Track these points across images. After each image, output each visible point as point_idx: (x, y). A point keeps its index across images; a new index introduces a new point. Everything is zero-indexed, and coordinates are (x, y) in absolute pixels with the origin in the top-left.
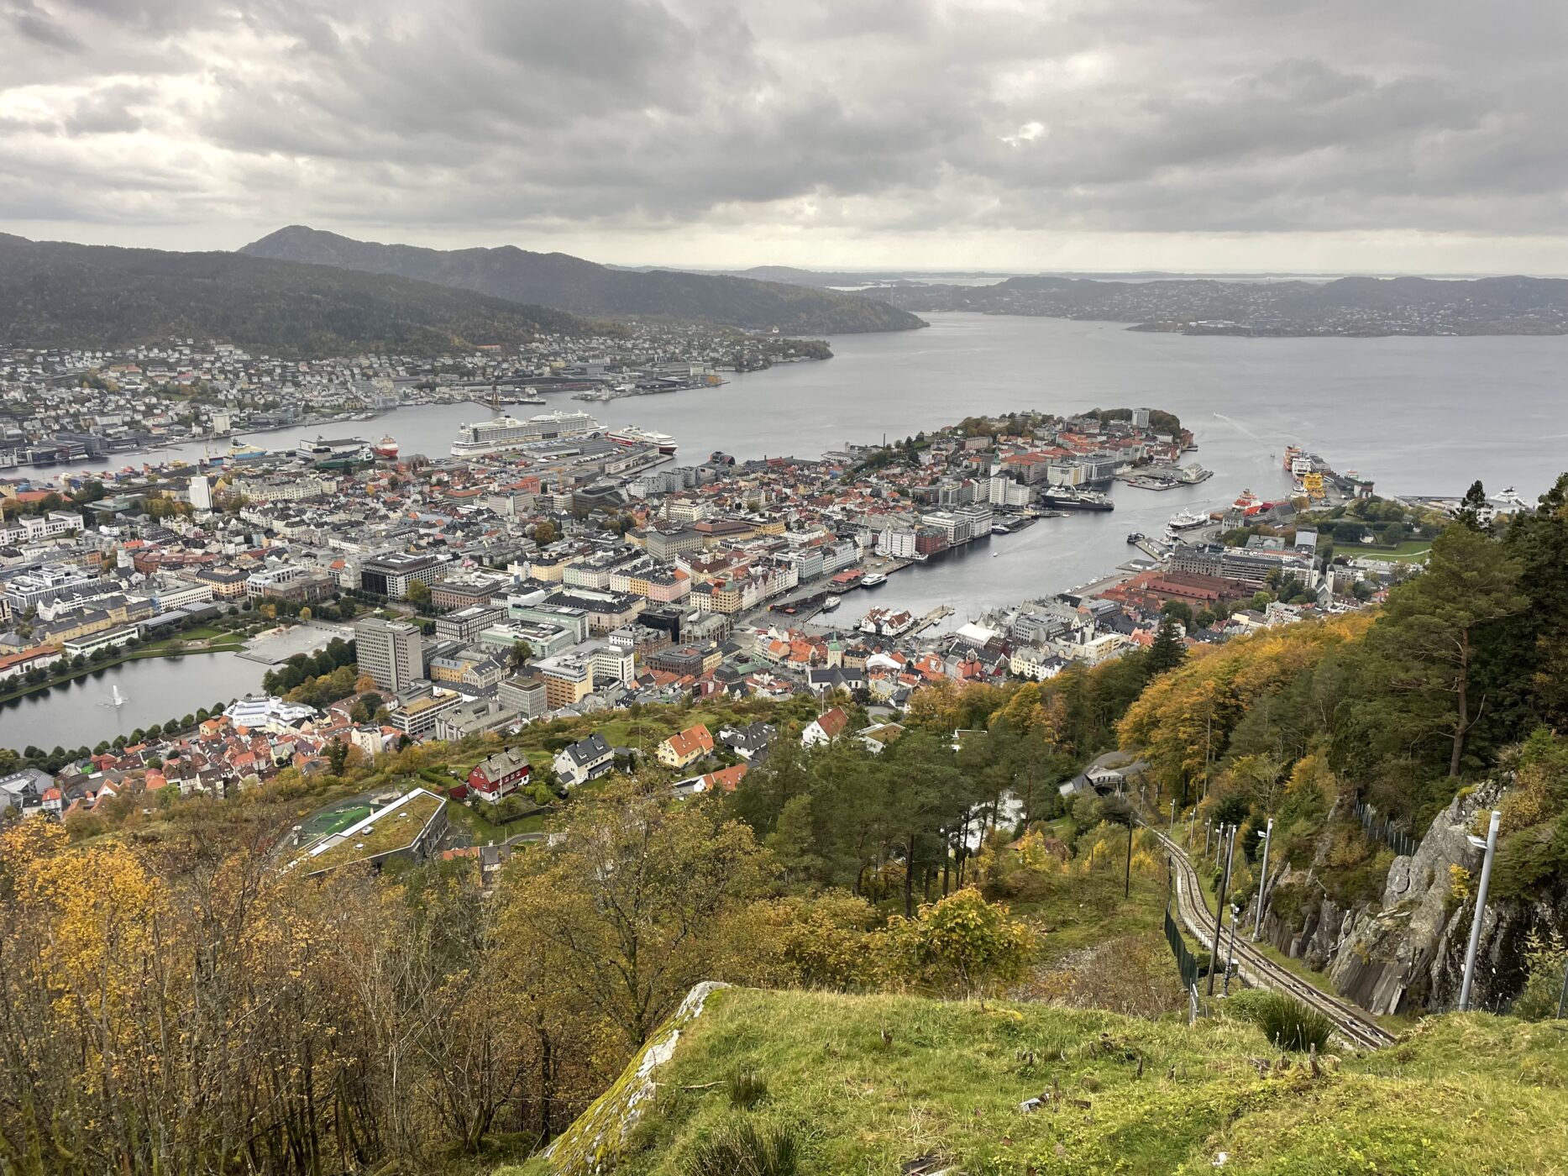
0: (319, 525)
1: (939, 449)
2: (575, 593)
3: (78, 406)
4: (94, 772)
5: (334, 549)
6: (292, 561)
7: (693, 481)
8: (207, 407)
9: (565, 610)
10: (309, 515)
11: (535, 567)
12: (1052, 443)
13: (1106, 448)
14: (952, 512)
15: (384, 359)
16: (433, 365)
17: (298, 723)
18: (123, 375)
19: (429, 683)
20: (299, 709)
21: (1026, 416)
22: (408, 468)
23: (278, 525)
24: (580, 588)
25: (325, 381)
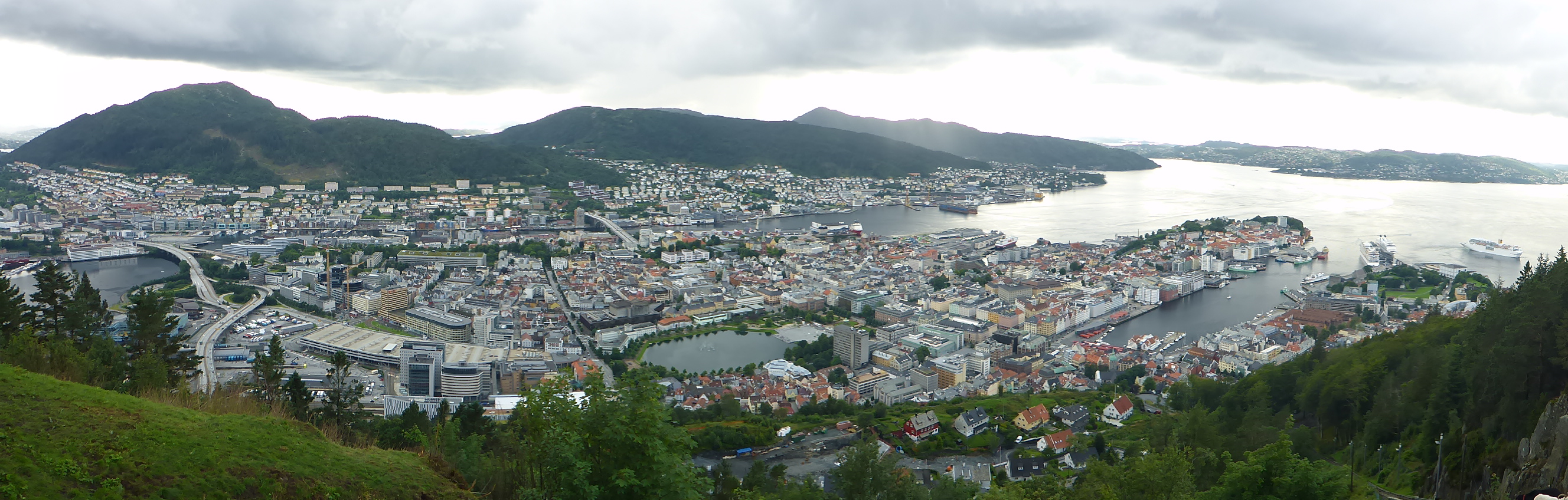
0: (819, 269)
1: (1171, 239)
2: (955, 319)
5: (826, 283)
6: (804, 288)
7: (1026, 256)
10: (814, 263)
11: (932, 302)
12: (1236, 236)
13: (1265, 239)
14: (1179, 276)
17: (801, 378)
21: (1222, 220)
22: (867, 241)
23: (799, 267)
24: (959, 316)
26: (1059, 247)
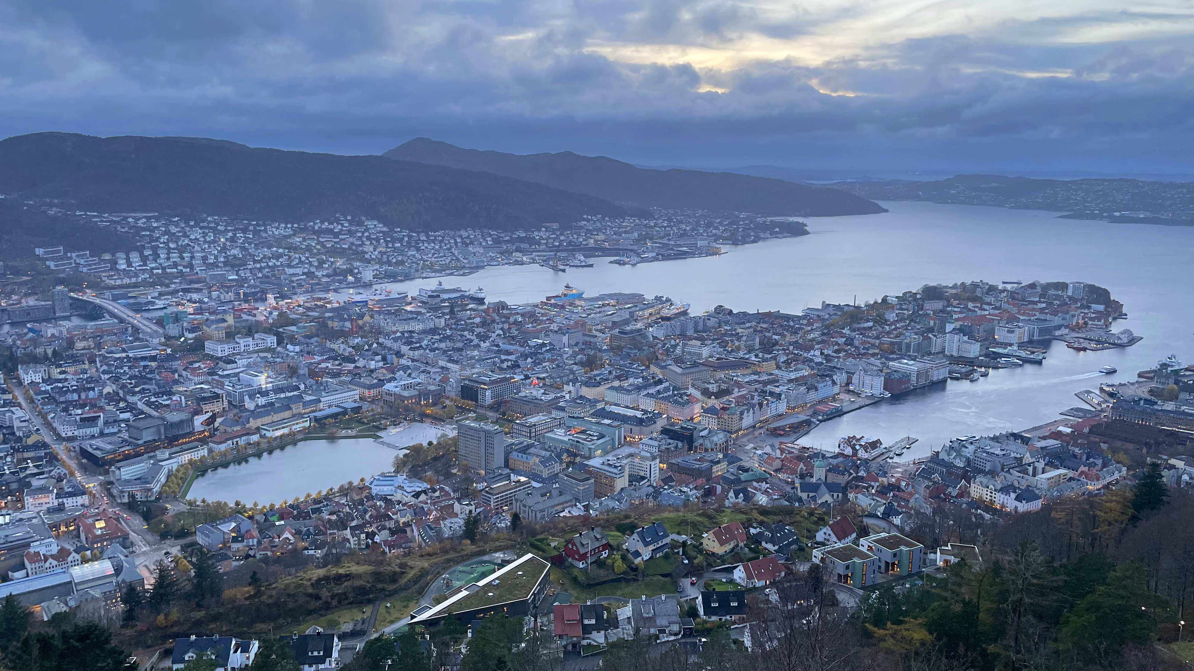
0: (433, 350)
1: (901, 309)
2: (613, 409)
3: (274, 261)
4: (279, 520)
5: (442, 368)
6: (413, 375)
7: (701, 327)
8: (358, 264)
9: (607, 421)
10: (426, 342)
11: (584, 388)
12: (999, 308)
13: (1046, 313)
14: (914, 360)
15: (478, 232)
16: (511, 237)
17: (417, 495)
18: (304, 240)
19: (508, 471)
20: (417, 484)
21: (975, 285)
22: (494, 311)
23: (405, 349)
24: (615, 405)
25: (437, 247)
26: (744, 317)
